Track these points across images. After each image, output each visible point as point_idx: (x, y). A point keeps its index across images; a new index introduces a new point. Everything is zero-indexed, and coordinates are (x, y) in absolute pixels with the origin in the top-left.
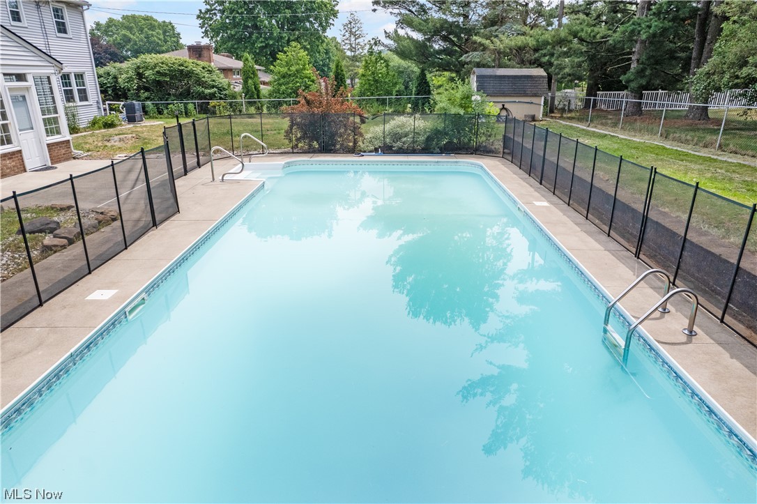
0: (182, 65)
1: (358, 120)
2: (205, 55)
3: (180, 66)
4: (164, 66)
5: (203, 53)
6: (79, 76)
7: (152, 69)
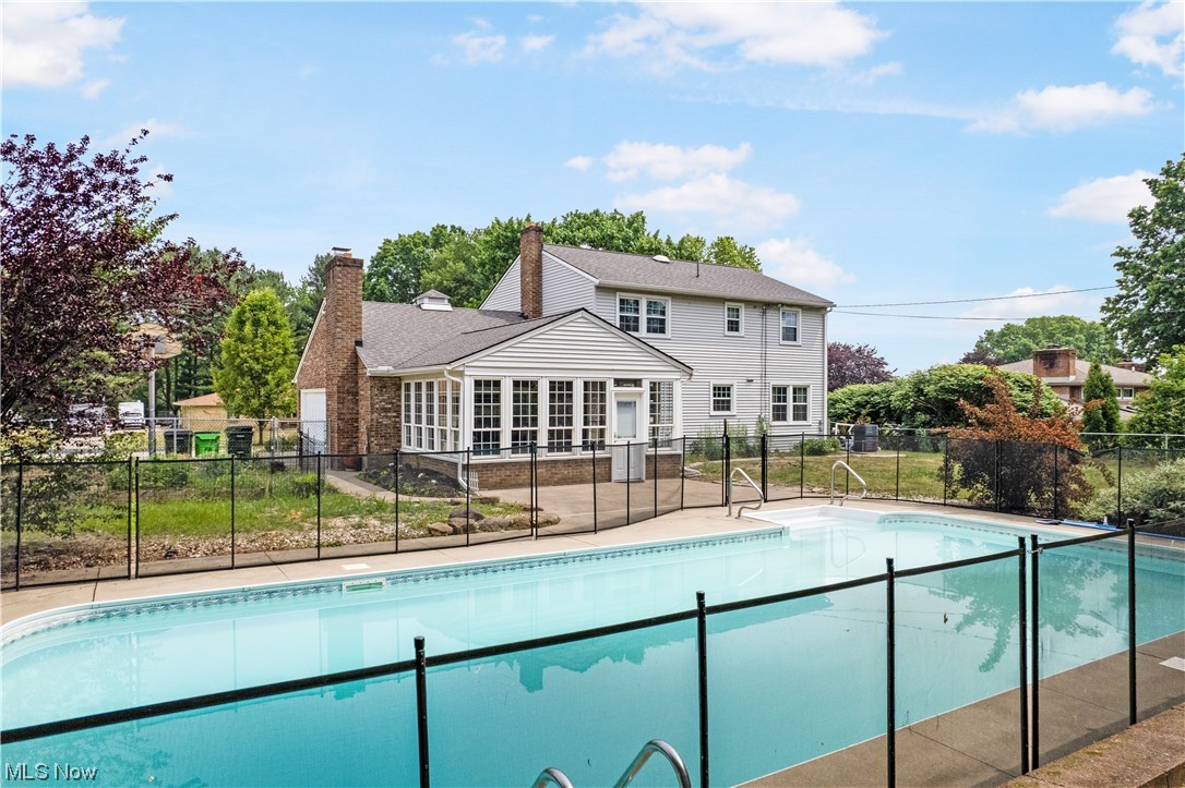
0: (981, 378)
1: (1064, 457)
2: (1061, 364)
3: (976, 379)
4: (952, 379)
5: (1056, 361)
6: (800, 391)
7: (936, 384)
